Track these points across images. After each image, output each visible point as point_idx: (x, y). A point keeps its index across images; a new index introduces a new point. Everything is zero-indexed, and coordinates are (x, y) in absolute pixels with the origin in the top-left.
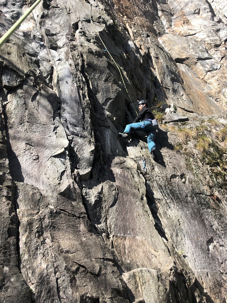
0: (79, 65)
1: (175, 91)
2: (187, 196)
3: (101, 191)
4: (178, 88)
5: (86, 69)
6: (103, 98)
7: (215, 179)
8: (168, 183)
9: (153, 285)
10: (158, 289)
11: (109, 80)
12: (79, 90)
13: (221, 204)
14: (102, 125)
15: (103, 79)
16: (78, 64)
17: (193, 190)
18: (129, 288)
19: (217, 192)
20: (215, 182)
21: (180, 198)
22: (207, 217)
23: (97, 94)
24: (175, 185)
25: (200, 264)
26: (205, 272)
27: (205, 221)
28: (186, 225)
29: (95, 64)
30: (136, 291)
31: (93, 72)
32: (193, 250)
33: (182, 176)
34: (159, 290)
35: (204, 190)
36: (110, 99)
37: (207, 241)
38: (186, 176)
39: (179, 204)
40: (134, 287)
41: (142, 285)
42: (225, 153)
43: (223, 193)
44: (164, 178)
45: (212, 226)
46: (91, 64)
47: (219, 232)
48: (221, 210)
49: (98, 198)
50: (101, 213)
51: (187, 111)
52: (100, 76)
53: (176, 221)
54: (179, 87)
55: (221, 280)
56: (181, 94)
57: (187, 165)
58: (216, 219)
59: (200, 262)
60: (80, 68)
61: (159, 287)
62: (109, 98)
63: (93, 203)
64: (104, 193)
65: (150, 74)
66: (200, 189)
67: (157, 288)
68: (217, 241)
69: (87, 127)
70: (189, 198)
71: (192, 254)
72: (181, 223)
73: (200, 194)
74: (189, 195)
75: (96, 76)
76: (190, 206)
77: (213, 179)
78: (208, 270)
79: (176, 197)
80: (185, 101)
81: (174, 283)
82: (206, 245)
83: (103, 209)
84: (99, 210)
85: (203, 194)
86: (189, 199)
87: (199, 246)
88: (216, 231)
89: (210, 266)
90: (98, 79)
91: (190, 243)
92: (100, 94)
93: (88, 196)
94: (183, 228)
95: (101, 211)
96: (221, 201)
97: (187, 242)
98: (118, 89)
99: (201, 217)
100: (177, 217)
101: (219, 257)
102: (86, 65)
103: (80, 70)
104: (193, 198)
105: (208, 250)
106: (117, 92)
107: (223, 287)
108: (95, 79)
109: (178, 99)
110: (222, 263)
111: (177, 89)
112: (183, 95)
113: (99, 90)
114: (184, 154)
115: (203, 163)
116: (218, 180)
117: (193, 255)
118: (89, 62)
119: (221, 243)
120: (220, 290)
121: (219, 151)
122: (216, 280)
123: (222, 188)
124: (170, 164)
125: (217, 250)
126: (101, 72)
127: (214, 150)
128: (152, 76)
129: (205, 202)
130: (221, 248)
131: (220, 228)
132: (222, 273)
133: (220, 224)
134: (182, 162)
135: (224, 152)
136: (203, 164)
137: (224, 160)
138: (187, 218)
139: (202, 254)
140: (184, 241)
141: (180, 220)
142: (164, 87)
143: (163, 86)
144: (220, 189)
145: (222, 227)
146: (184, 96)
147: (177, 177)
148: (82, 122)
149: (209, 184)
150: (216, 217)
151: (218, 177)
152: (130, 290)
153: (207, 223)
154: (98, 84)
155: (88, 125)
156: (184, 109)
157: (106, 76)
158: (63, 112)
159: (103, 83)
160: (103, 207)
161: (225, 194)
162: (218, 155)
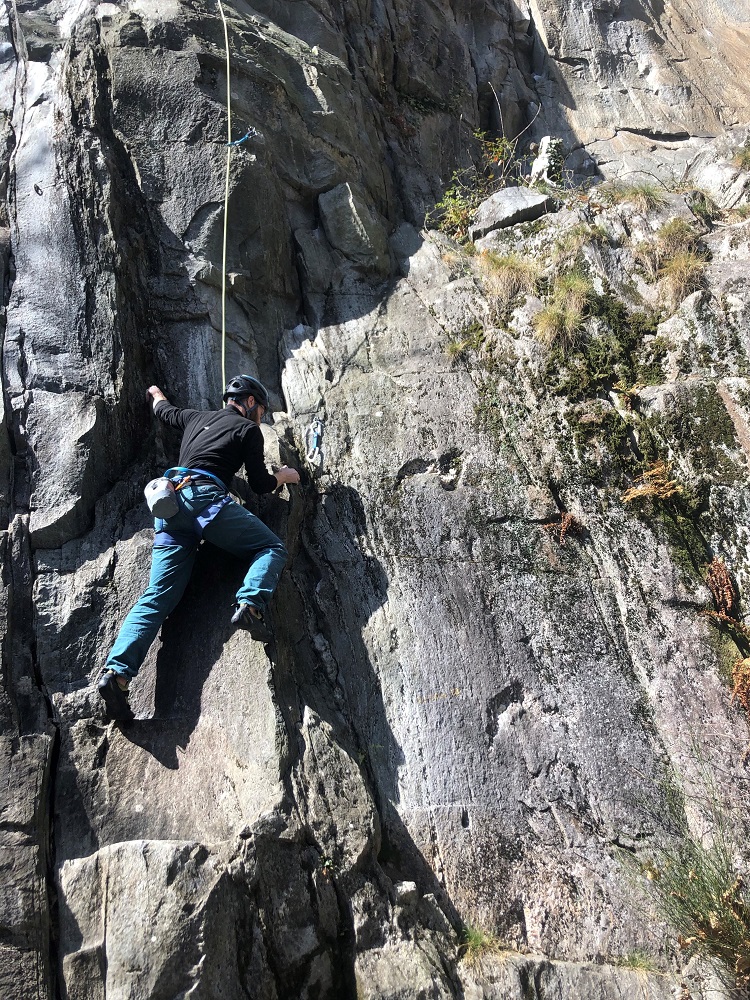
0: (88, 108)
1: (610, 63)
2: (446, 537)
3: (104, 576)
4: (628, 45)
5: (115, 116)
6: (185, 211)
7: (576, 452)
8: (386, 495)
9: (142, 899)
10: (157, 910)
11: (207, 132)
12: (77, 210)
13: (588, 548)
14: (176, 316)
15: (183, 138)
16: (85, 102)
17: (475, 509)
18: (70, 910)
19: (577, 501)
20: (576, 463)
21: (419, 546)
22: (512, 607)
23: (162, 202)
24: (410, 503)
25: (439, 787)
26: (455, 811)
27: (502, 625)
28: (417, 648)
29: (149, 85)
30: (91, 918)
31: (144, 118)
32: (421, 737)
33: (449, 459)
34: (159, 914)
35: (522, 502)
36: (213, 206)
37: (492, 700)
38: (462, 457)
39: (412, 570)
40: (87, 905)
41: (110, 897)
42: (648, 333)
43: (604, 504)
44: (374, 479)
45: (526, 640)
46: (131, 88)
47: (548, 661)
48: (580, 573)
49: (87, 602)
50: (93, 651)
51: (659, 136)
52: (169, 127)
53: (380, 639)
54: (635, 36)
55: (518, 835)
56: (641, 68)
57: (479, 412)
58: (548, 611)
59: (442, 779)
60: (91, 118)
61: (161, 904)
62: (209, 204)
63: (65, 622)
64: (116, 577)
65: (504, 20)
66: (506, 501)
67: (153, 908)
68: (534, 693)
69: (100, 345)
70: (454, 542)
71: (417, 751)
72: (400, 641)
73: (503, 520)
74: (456, 532)
75: (157, 129)
76: (451, 574)
77: (571, 452)
78: (471, 806)
79: (405, 544)
80: (657, 93)
81: (244, 882)
82: (484, 716)
83: (102, 634)
84: (86, 641)
85: (513, 520)
86: (455, 545)
87: (454, 720)
88: (540, 657)
89: (484, 787)
90: (164, 141)
91: (417, 715)
92: (174, 198)
93: (52, 600)
94: (401, 661)
95: (95, 644)
96: (590, 537)
97: (407, 711)
98: (240, 159)
99: (486, 609)
100: (389, 620)
101: (527, 755)
102: (115, 98)
103: (92, 124)
104: (472, 539)
105: (492, 729)
106: (239, 170)
107: (521, 859)
108: (152, 144)
109: (625, 92)
110: (536, 775)
111: (624, 49)
112: (647, 71)
113: (169, 186)
114: (481, 365)
115: (544, 393)
116: (587, 455)
117: (421, 754)
118: (124, 83)
119: (550, 702)
120: (503, 871)
121: (628, 325)
122: (499, 836)
123: (600, 484)
124: (413, 421)
125: (526, 727)
126: (175, 110)
127: (606, 328)
128: (511, 24)
129: (517, 552)
130: (546, 718)
131: (558, 643)
132: (532, 810)
133: (561, 628)
134: (462, 404)
135: (647, 325)
136: (539, 398)
137: (642, 362)
138: (427, 623)
139: (458, 748)
140: (395, 707)
141: (398, 633)
142: (564, 60)
143: (557, 57)
144: (592, 487)
145: (567, 639)
146: (654, 73)
147: (430, 468)
148: (81, 330)
149: (548, 473)
150: (551, 603)
151: (594, 440)
152: (73, 916)
153: (506, 629)
154: (162, 160)
155: (104, 336)
156: (646, 133)
157: (195, 121)
158: (15, 311)
159: (182, 150)
160: (104, 628)
161: (610, 506)
162: (615, 344)
